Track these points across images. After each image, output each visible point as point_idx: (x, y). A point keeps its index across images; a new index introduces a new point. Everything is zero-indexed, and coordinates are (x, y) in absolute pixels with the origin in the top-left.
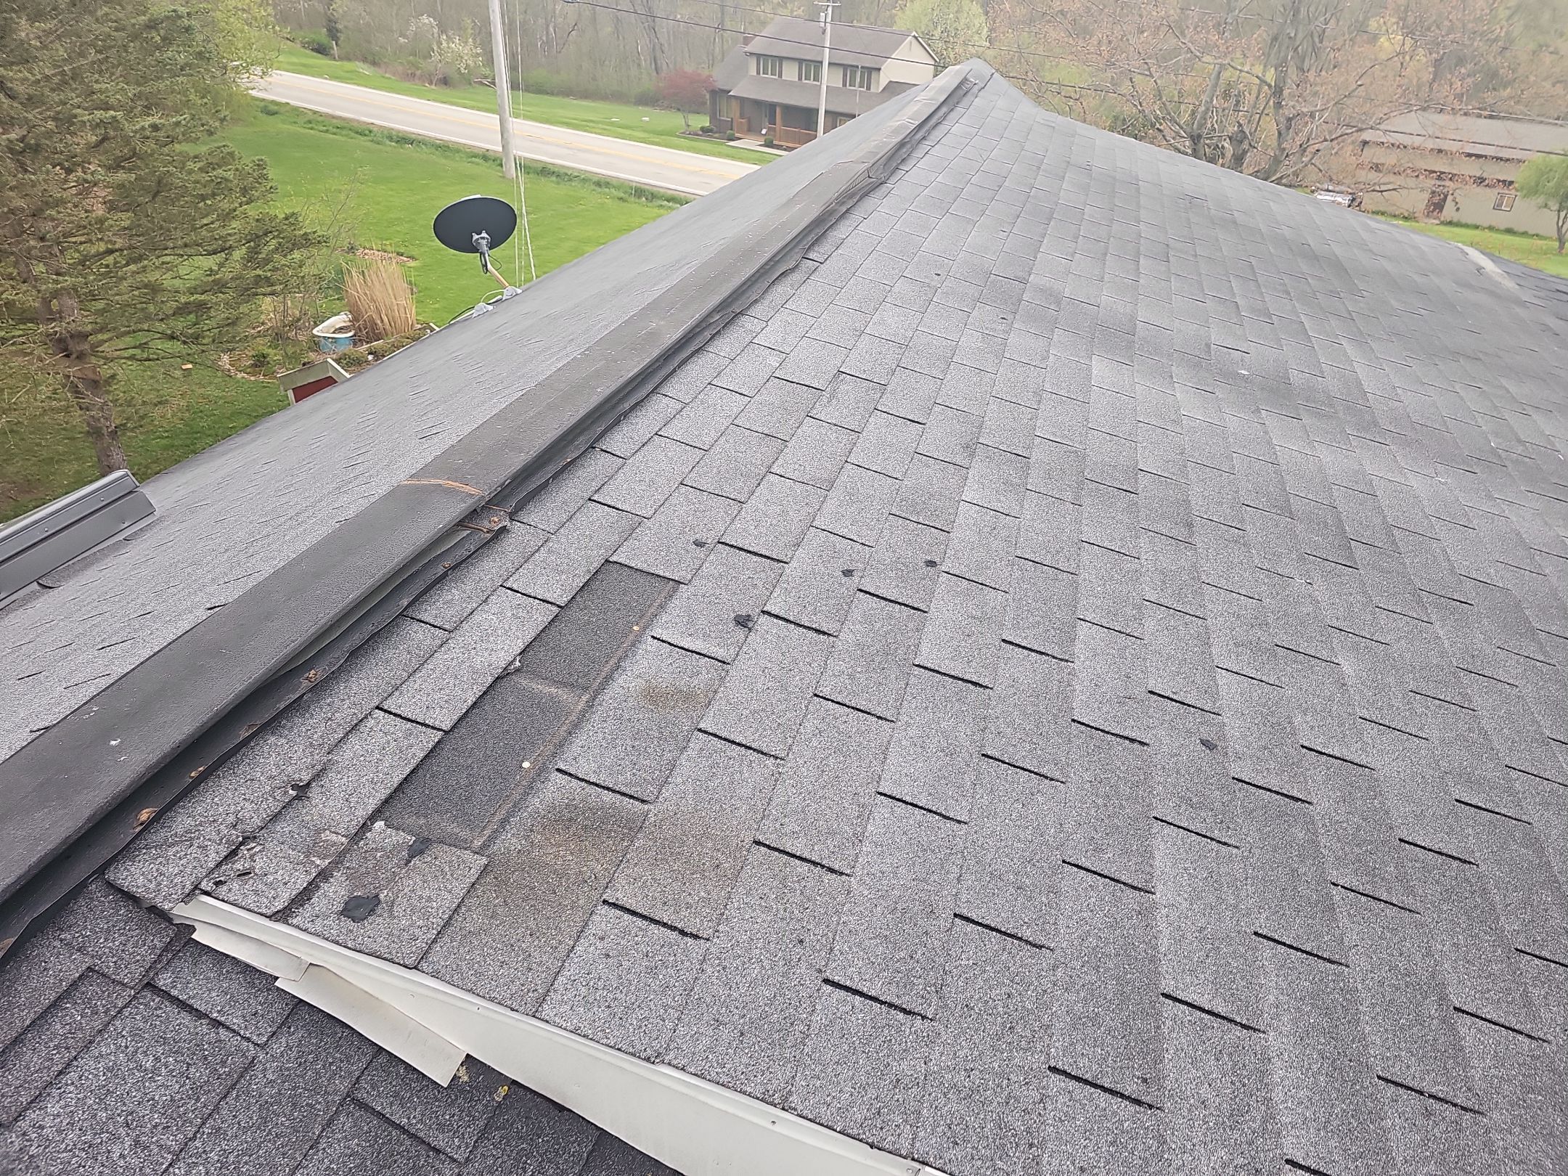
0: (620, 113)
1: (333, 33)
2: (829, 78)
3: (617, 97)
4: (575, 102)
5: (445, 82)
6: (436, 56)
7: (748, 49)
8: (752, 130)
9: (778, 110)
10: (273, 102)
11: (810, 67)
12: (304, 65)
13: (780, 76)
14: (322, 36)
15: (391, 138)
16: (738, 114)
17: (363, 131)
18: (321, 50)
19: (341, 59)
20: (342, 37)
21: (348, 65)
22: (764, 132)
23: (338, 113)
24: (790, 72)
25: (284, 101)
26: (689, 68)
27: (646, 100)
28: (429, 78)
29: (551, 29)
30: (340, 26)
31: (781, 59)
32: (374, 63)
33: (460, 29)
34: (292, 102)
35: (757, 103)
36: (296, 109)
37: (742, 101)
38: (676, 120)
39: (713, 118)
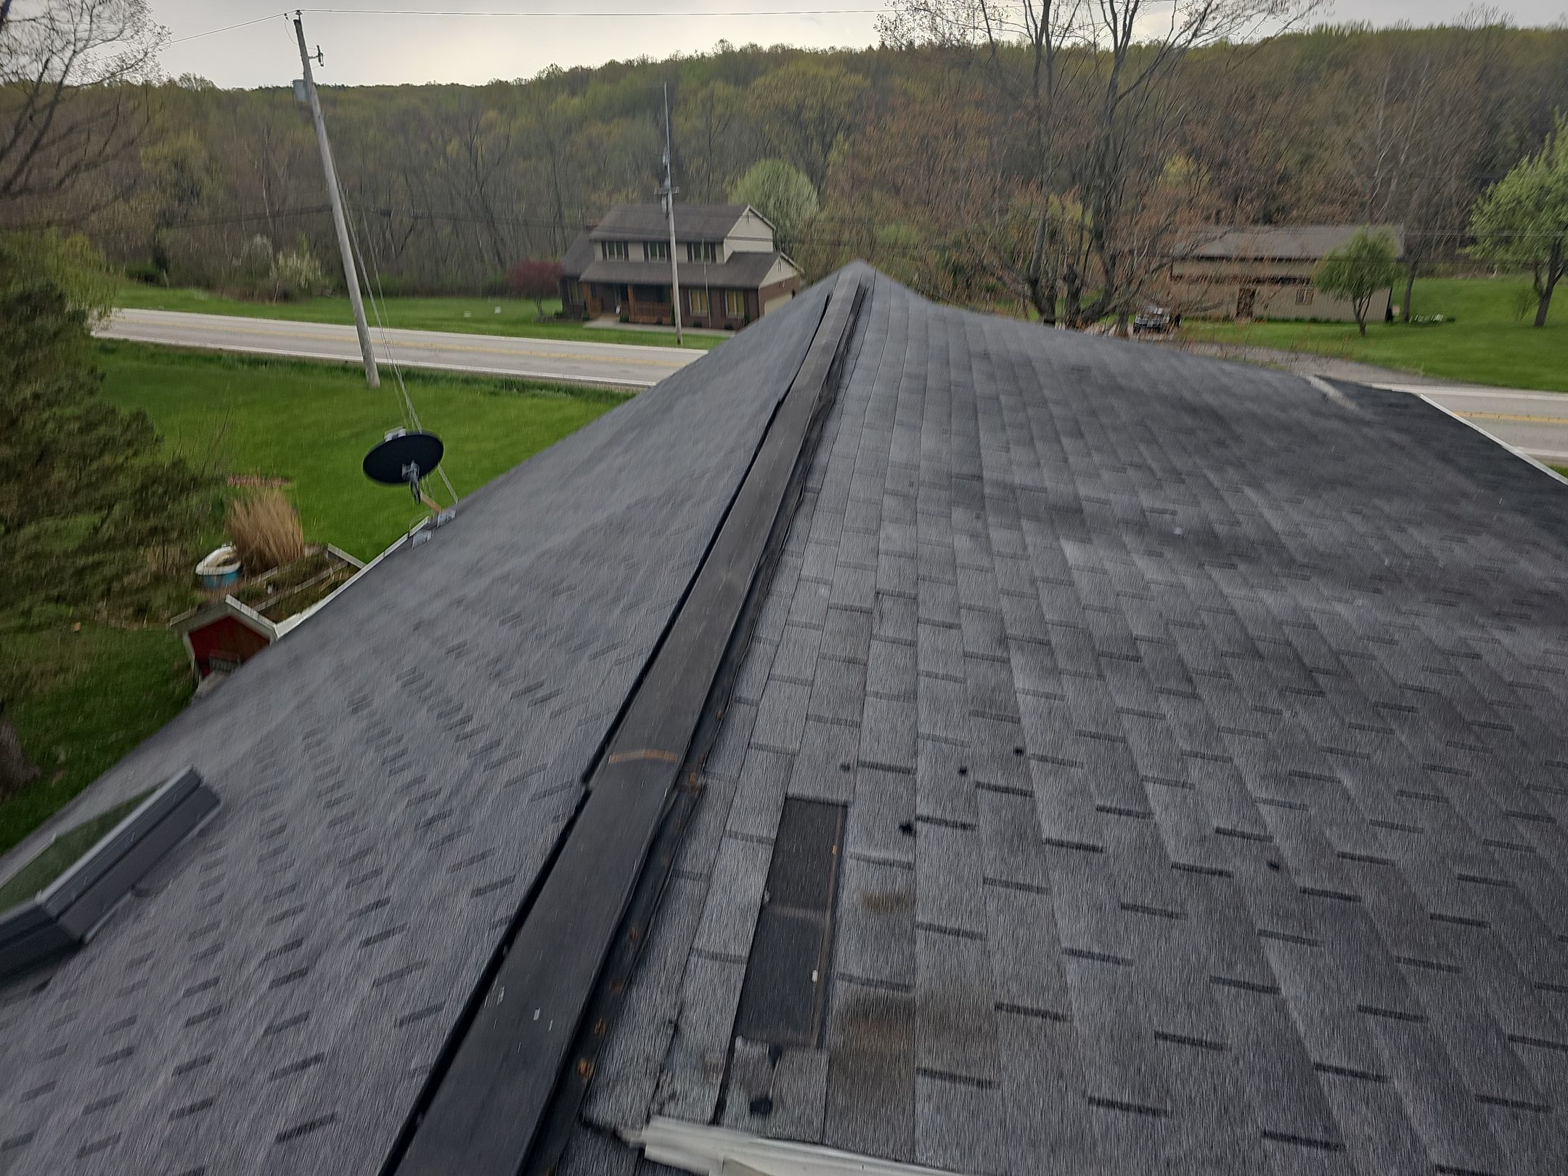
0: (469, 309)
1: (161, 262)
2: (678, 255)
3: (465, 292)
4: (422, 301)
5: (286, 297)
6: (273, 273)
7: (594, 234)
8: (606, 309)
9: (630, 291)
10: (111, 340)
11: (658, 247)
13: (627, 256)
14: (149, 264)
15: (243, 362)
16: (590, 297)
18: (149, 279)
19: (172, 286)
21: (181, 293)
22: (618, 310)
23: (182, 343)
24: (636, 254)
25: (122, 337)
26: (534, 258)
27: (495, 291)
28: (269, 295)
29: (388, 234)
30: (168, 255)
31: (626, 243)
32: (208, 288)
33: (296, 245)
34: (133, 338)
35: (609, 286)
36: (136, 344)
37: (593, 285)
38: (528, 308)
39: (566, 302)
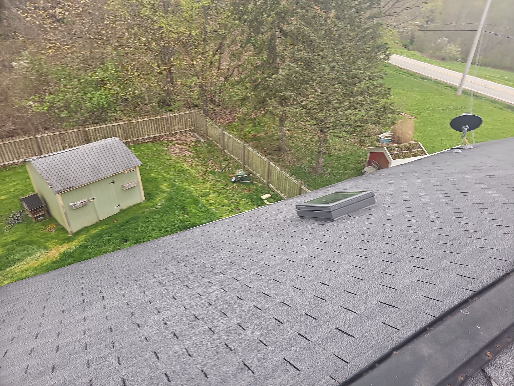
0: (508, 75)
1: (412, 42)
3: (508, 68)
4: (490, 69)
5: (443, 59)
10: (388, 63)
12: (400, 52)
14: (408, 42)
15: (420, 78)
17: (412, 74)
19: (412, 50)
20: (414, 43)
21: (413, 52)
23: (406, 68)
25: (391, 63)
28: (438, 58)
30: (415, 40)
32: (421, 52)
33: (455, 42)
34: (394, 64)
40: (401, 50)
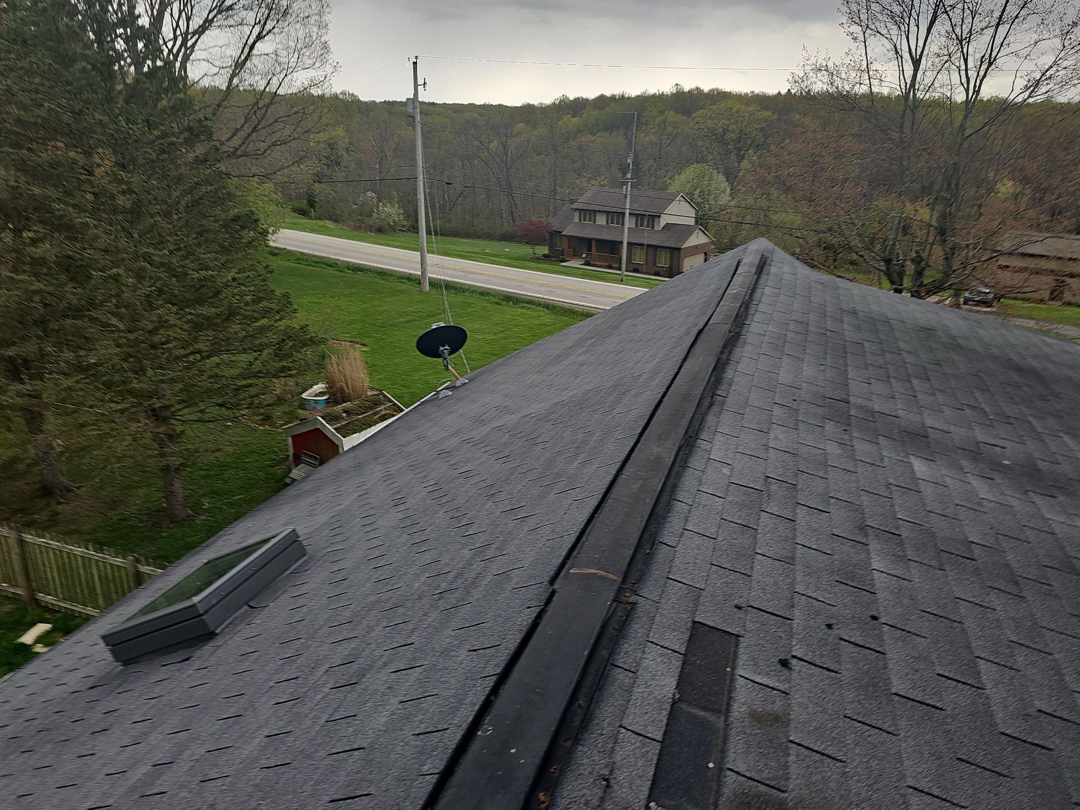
0: (490, 247)
1: (312, 204)
2: (629, 222)
3: (487, 236)
4: (461, 240)
5: (380, 230)
6: (375, 215)
7: (575, 206)
8: (576, 255)
9: (593, 243)
10: (276, 248)
11: (617, 216)
12: (294, 224)
13: (595, 222)
14: (304, 204)
15: (349, 268)
16: (567, 245)
17: (332, 264)
18: (303, 213)
19: (316, 219)
20: (317, 206)
21: (320, 223)
22: (584, 256)
23: (316, 253)
24: (601, 220)
25: (283, 247)
26: (534, 219)
27: (506, 238)
28: (370, 229)
29: (446, 196)
30: (316, 199)
31: (595, 211)
32: (336, 221)
33: (390, 199)
34: (288, 248)
35: (580, 239)
36: (290, 252)
37: (570, 237)
38: (526, 250)
39: (551, 249)
40: (297, 221)
